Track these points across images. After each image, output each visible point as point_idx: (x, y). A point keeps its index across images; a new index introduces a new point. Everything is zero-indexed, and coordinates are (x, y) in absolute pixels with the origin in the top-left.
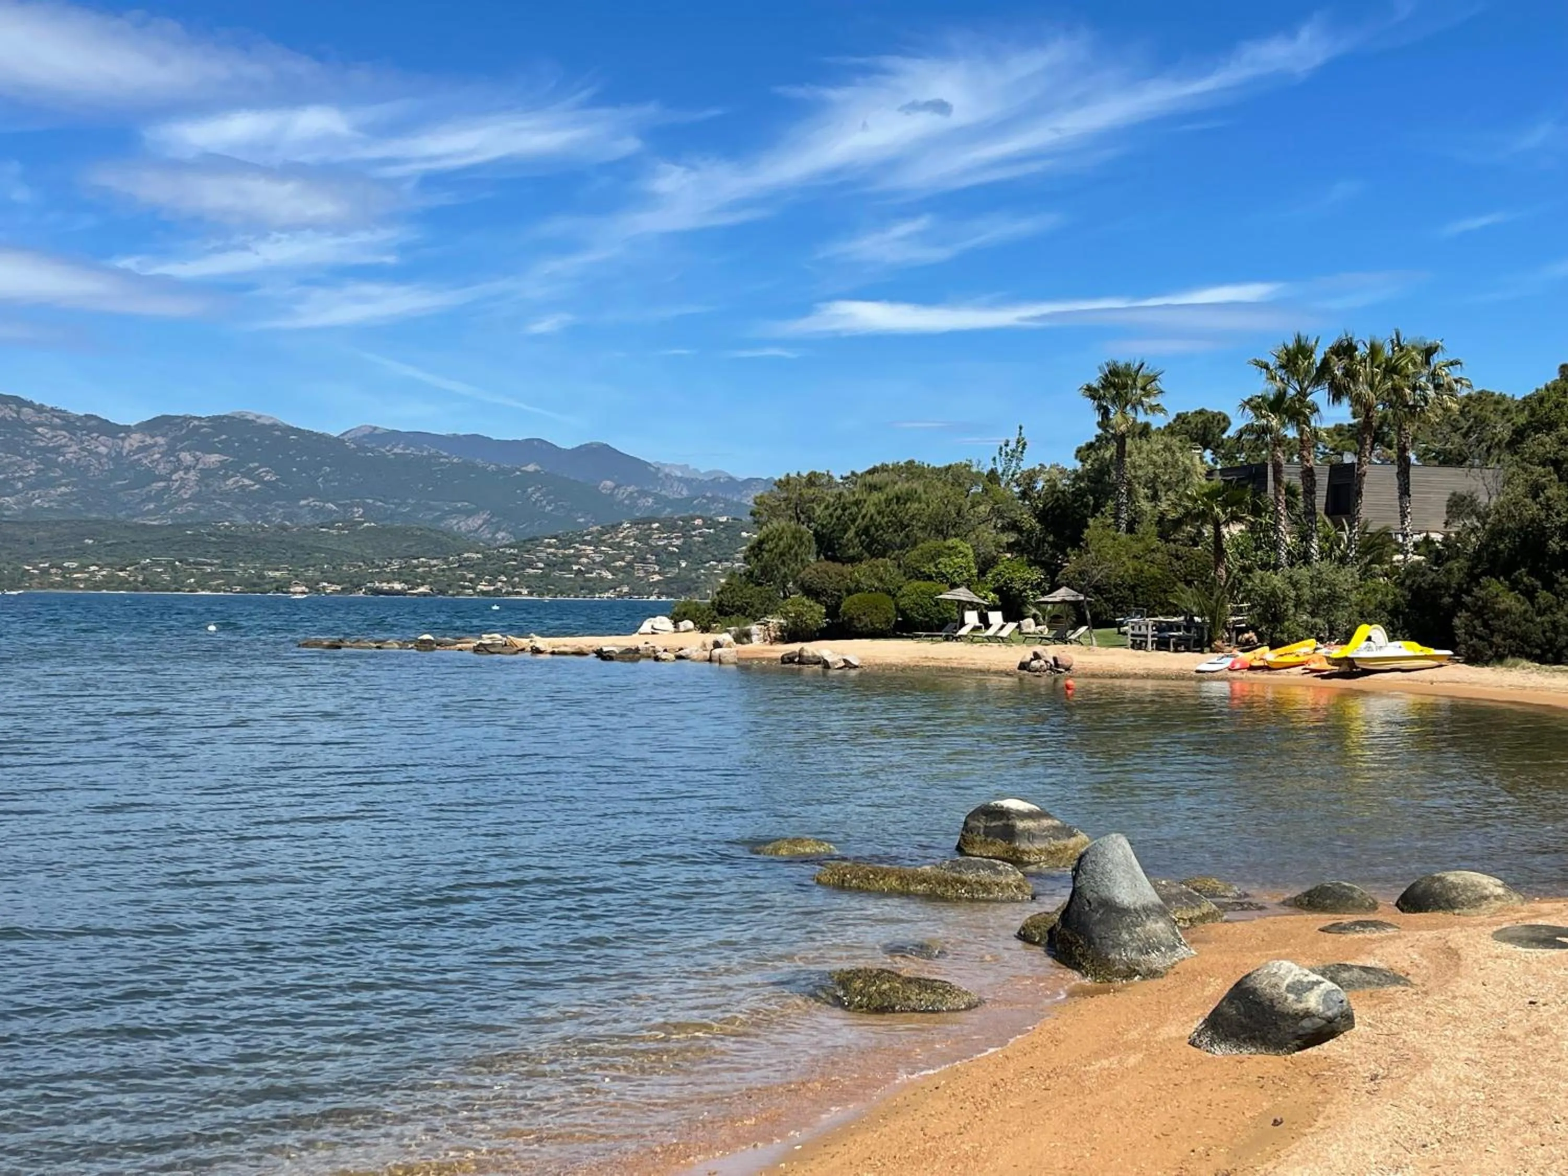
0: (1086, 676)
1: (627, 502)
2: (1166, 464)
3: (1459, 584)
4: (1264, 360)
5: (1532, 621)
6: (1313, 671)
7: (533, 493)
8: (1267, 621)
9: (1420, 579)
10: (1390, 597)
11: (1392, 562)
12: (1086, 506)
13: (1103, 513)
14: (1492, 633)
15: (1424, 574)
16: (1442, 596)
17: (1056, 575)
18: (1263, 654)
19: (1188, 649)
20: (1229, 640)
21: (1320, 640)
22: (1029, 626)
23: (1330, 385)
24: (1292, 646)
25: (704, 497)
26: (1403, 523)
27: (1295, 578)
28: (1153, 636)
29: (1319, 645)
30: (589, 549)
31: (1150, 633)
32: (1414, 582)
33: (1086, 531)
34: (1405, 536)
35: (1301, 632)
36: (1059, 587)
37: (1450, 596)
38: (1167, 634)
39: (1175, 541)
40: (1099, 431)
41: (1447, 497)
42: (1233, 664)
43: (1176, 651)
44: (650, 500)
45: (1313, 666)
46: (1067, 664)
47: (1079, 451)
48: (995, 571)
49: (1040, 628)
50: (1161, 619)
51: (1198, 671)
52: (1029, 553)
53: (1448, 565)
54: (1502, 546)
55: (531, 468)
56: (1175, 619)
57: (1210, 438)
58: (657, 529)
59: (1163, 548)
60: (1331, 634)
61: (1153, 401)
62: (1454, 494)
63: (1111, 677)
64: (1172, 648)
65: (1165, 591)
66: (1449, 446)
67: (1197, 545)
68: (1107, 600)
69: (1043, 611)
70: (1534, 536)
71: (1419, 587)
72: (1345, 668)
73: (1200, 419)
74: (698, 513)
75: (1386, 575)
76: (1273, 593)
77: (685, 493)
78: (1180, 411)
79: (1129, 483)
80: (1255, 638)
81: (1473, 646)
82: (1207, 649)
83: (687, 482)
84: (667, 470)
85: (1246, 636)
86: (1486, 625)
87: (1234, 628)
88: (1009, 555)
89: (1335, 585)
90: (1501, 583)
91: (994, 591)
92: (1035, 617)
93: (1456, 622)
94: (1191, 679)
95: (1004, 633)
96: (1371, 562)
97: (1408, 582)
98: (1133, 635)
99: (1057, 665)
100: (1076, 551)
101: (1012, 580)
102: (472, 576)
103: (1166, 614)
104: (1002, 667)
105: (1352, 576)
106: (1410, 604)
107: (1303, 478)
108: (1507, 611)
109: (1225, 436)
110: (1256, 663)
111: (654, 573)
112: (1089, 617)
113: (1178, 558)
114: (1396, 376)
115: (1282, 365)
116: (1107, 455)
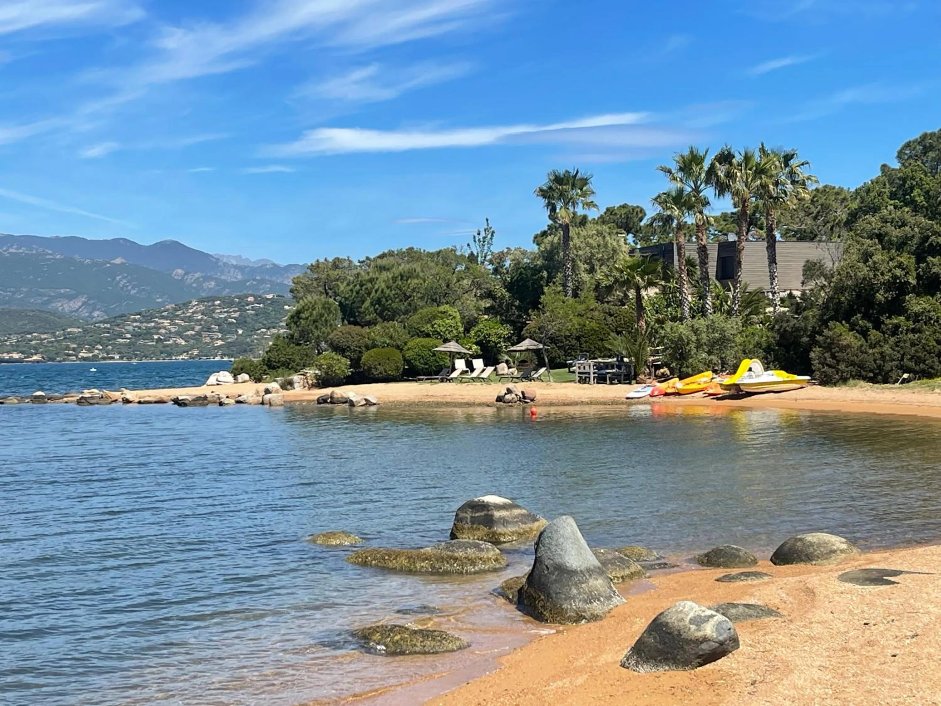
0: (545, 405)
1: (194, 285)
2: (599, 246)
3: (814, 327)
4: (668, 167)
5: (866, 353)
6: (710, 395)
7: (121, 280)
8: (676, 359)
9: (785, 325)
10: (764, 339)
11: (765, 313)
12: (542, 278)
13: (554, 283)
14: (838, 362)
15: (788, 321)
16: (801, 337)
17: (522, 330)
18: (674, 383)
19: (620, 382)
20: (650, 374)
21: (715, 371)
22: (503, 369)
23: (716, 183)
24: (695, 377)
25: (255, 280)
26: (772, 284)
27: (696, 326)
28: (594, 373)
29: (715, 376)
30: (166, 323)
31: (592, 371)
32: (781, 327)
33: (543, 297)
34: (774, 293)
35: (701, 367)
36: (524, 339)
37: (808, 336)
38: (604, 372)
39: (608, 302)
40: (550, 222)
41: (803, 264)
42: (653, 392)
43: (611, 383)
44: (213, 283)
45: (711, 391)
46: (532, 397)
47: (536, 237)
48: (476, 329)
49: (511, 370)
50: (600, 360)
51: (627, 398)
52: (501, 315)
53: (805, 313)
54: (843, 299)
55: (118, 261)
56: (610, 360)
57: (631, 225)
58: (219, 305)
59: (600, 308)
60: (723, 367)
61: (589, 199)
62: (808, 261)
63: (565, 405)
64: (608, 382)
65: (602, 340)
66: (803, 227)
67: (624, 305)
68: (559, 348)
69: (513, 357)
70: (866, 290)
71: (785, 331)
72: (733, 392)
73: (623, 211)
74: (250, 292)
75: (761, 323)
76: (680, 338)
77: (240, 277)
78: (609, 206)
79: (573, 260)
80: (668, 372)
81: (824, 372)
82: (634, 382)
83: (241, 269)
84: (225, 260)
85: (662, 370)
86: (833, 357)
87: (653, 365)
88: (486, 317)
89: (724, 331)
90: (843, 325)
91: (477, 343)
92: (507, 362)
93: (812, 355)
94: (622, 403)
95: (484, 375)
96: (750, 313)
97: (777, 327)
98: (579, 373)
99: (524, 397)
100: (536, 312)
101: (489, 335)
102: (75, 346)
103: (603, 357)
104: (484, 400)
105: (737, 324)
106: (779, 344)
107: (698, 253)
108: (848, 346)
109: (642, 224)
110: (670, 391)
111: (218, 339)
112: (547, 360)
113: (611, 315)
114: (763, 176)
115: (681, 169)
116: (556, 240)
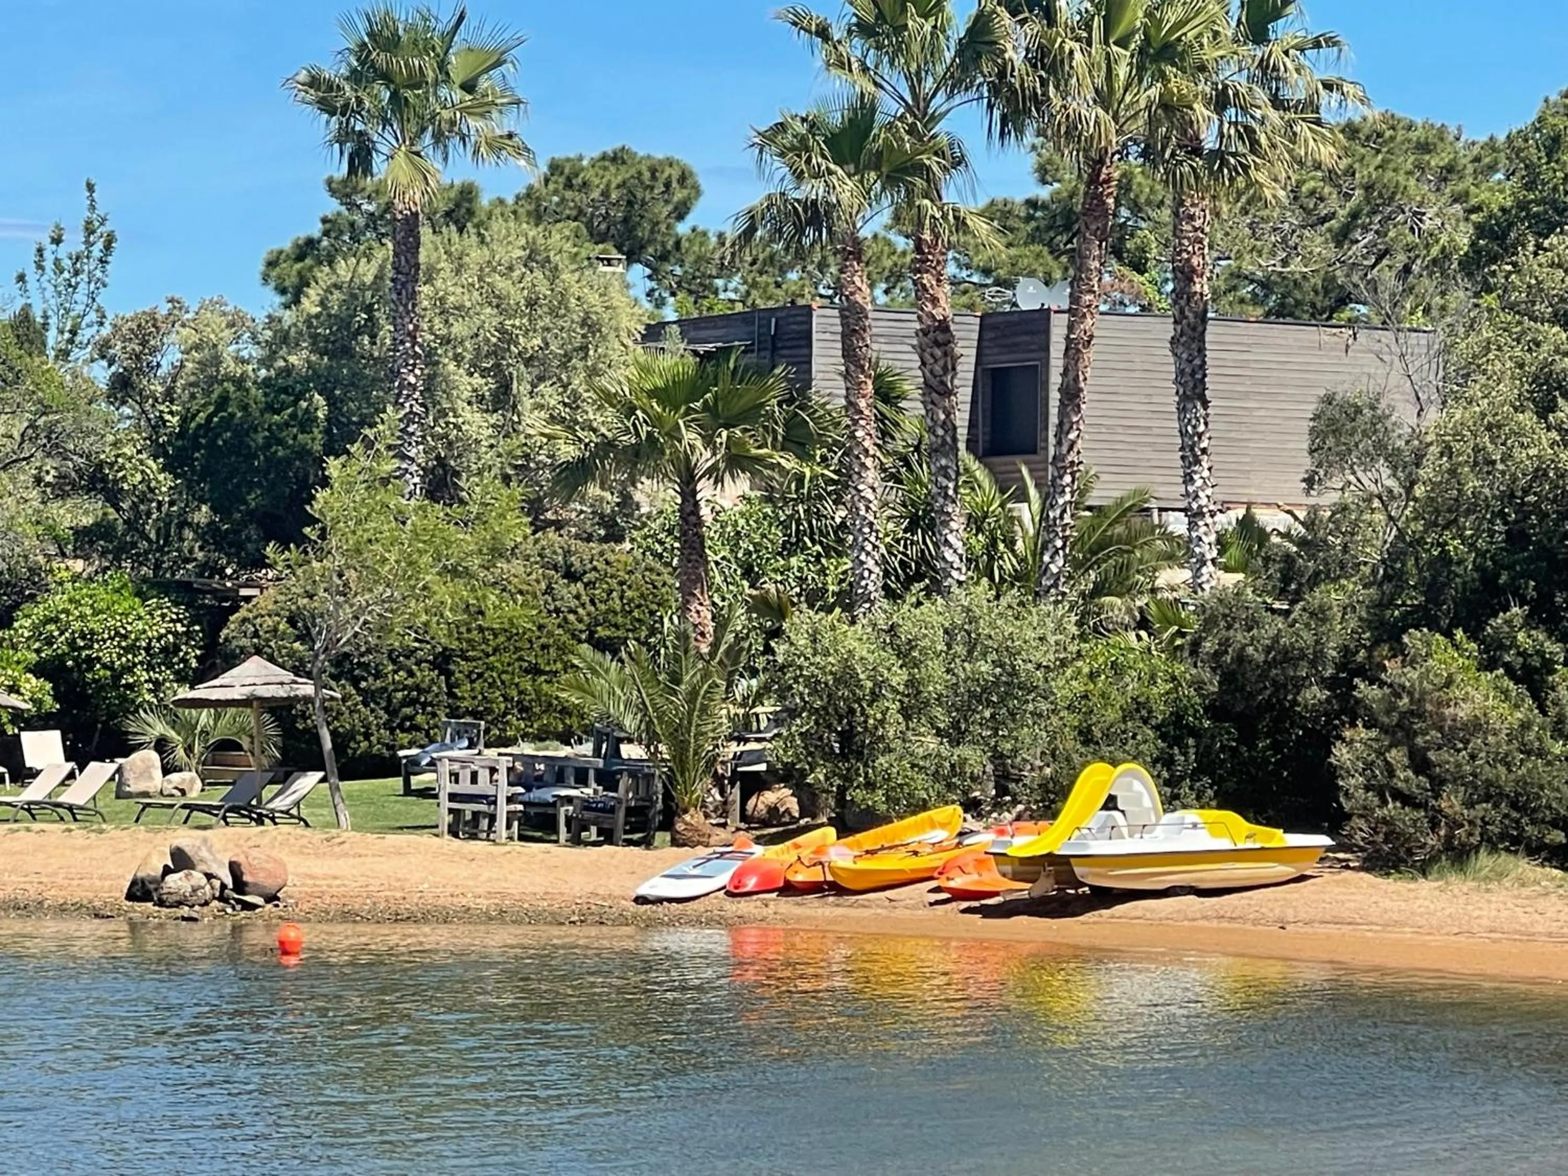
0: (325, 917)
2: (532, 303)
3: (1345, 651)
4: (819, 13)
5: (1541, 753)
6: (959, 895)
8: (829, 755)
9: (1239, 637)
10: (1163, 687)
11: (1154, 591)
12: (306, 422)
13: (369, 444)
14: (1437, 784)
15: (1252, 624)
16: (1299, 685)
17: (224, 622)
18: (819, 850)
19: (608, 837)
20: (723, 809)
21: (971, 806)
22: (146, 774)
23: (995, 90)
24: (897, 824)
26: (1188, 479)
27: (907, 630)
28: (510, 800)
29: (972, 824)
31: (504, 790)
32: (1225, 643)
33: (321, 495)
34: (1194, 516)
35: (922, 786)
36: (232, 660)
37: (1325, 683)
38: (547, 794)
39: (559, 525)
40: (334, 207)
41: (1311, 408)
42: (738, 877)
43: (576, 841)
45: (958, 882)
46: (270, 884)
47: (272, 264)
48: (39, 611)
49: (175, 777)
50: (527, 748)
51: (641, 900)
52: (139, 560)
53: (1316, 597)
54: (1454, 546)
56: (564, 751)
57: (643, 232)
59: (529, 547)
60: (1002, 790)
61: (500, 124)
62: (1329, 400)
63: (397, 919)
64: (563, 834)
65: (535, 671)
66: (1296, 267)
67: (620, 539)
68: (369, 697)
69: (188, 728)
70: (1544, 516)
71: (1241, 658)
72: (1045, 887)
73: (615, 176)
75: (1143, 623)
76: (846, 677)
78: (560, 155)
79: (431, 360)
80: (793, 805)
81: (1384, 821)
82: (662, 837)
85: (770, 797)
86: (1420, 764)
87: (736, 776)
88: (78, 565)
89: (1013, 655)
90: (1457, 647)
91: (39, 670)
92: (161, 745)
93: (1341, 754)
94: (623, 920)
95: (77, 794)
96: (1099, 590)
97: (1209, 646)
98: (453, 797)
99: (240, 886)
100: (293, 554)
101: (90, 637)
103: (540, 737)
104: (79, 895)
105: (1060, 628)
106: (1215, 710)
107: (921, 350)
108: (1476, 726)
109: (685, 228)
110: (801, 876)
112: (328, 744)
113: (571, 576)
114: (1169, 70)
115: (863, 29)
116: (368, 272)
